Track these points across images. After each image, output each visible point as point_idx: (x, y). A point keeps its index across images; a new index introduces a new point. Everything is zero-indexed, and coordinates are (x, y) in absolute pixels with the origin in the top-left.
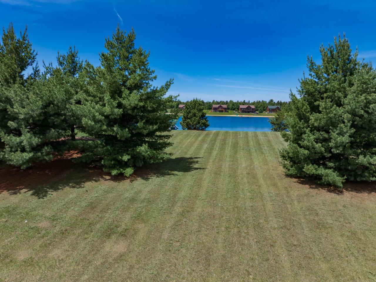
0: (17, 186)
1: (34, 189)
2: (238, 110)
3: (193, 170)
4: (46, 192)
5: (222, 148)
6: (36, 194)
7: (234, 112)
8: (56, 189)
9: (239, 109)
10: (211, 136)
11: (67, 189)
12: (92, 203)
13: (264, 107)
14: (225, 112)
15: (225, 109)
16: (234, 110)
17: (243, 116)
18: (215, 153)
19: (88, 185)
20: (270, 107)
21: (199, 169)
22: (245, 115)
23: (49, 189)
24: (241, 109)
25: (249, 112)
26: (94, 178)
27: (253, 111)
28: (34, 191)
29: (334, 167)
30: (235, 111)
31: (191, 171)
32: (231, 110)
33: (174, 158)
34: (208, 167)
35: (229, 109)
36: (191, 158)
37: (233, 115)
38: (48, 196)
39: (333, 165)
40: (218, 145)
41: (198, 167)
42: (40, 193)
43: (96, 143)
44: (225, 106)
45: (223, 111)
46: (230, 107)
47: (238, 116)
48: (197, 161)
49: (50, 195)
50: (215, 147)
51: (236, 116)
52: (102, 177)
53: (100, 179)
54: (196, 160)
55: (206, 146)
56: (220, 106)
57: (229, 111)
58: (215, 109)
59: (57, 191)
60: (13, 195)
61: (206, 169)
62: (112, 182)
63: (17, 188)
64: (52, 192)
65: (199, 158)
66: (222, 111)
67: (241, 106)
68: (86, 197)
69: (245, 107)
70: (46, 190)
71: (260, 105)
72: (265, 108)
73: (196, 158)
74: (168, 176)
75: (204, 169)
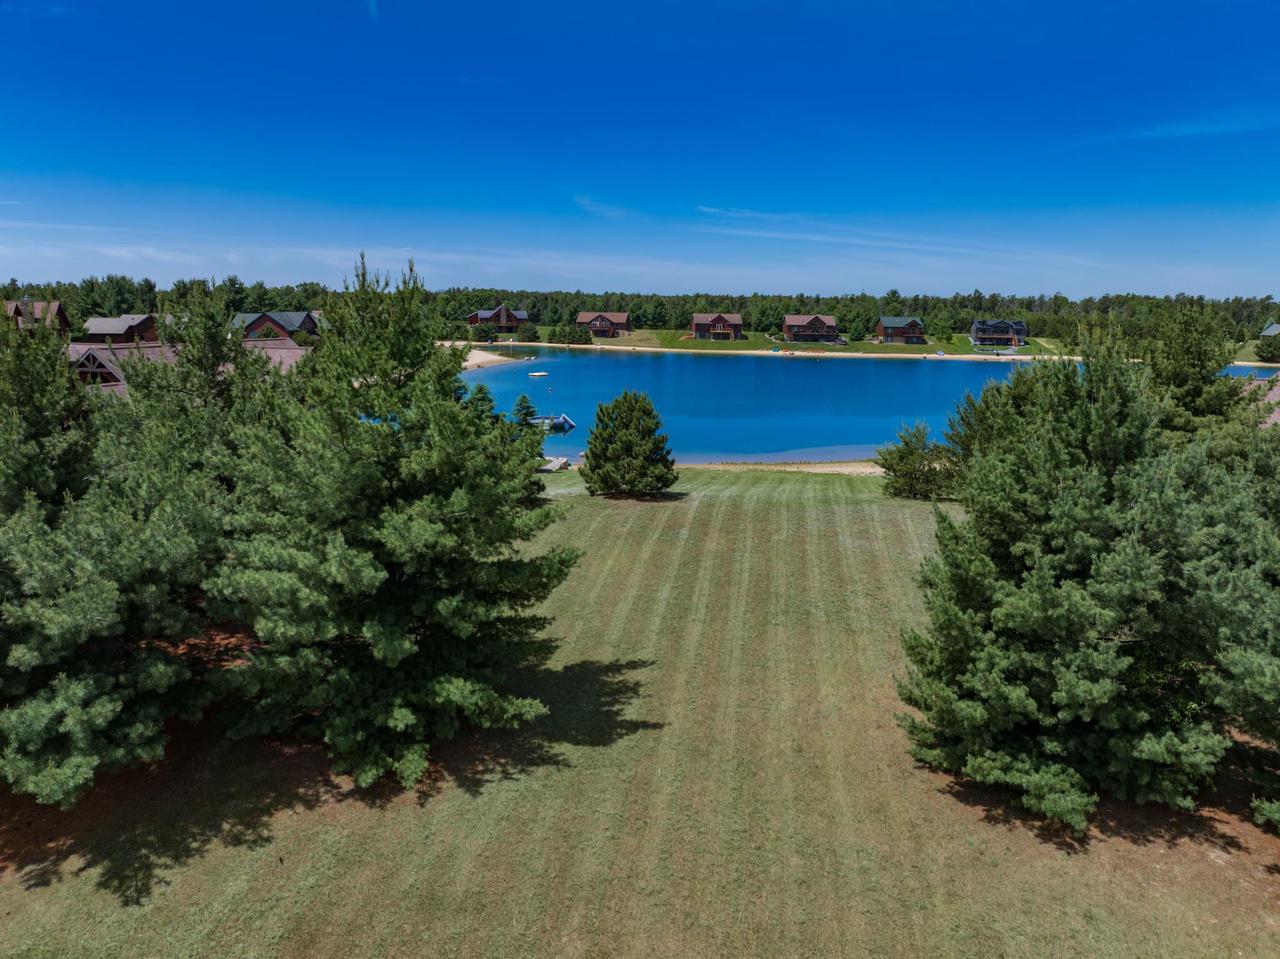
0: (51, 840)
1: (107, 855)
2: (781, 330)
3: (621, 736)
4: (148, 867)
5: (718, 608)
6: (116, 883)
7: (766, 340)
8: (181, 854)
9: (785, 328)
10: (684, 533)
11: (216, 849)
12: (299, 920)
13: (868, 321)
14: (736, 337)
15: (736, 327)
16: (766, 329)
17: (798, 353)
18: (694, 631)
19: (284, 822)
20: (888, 321)
21: (640, 732)
22: (806, 350)
23: (159, 855)
24: (790, 327)
25: (815, 339)
26: (301, 790)
27: (830, 335)
28: (106, 863)
29: (1065, 754)
30: (771, 335)
31: (614, 741)
32: (756, 330)
33: (559, 667)
34: (671, 717)
35: (749, 325)
36: (616, 667)
37: (762, 348)
38: (157, 890)
39: (1059, 750)
40: (706, 584)
41: (640, 719)
42: (127, 873)
43: (302, 664)
44: (735, 318)
45: (728, 334)
46: (754, 319)
47: (781, 353)
48: (638, 684)
49: (163, 888)
50: (695, 600)
51: (771, 353)
52: (328, 783)
53: (322, 790)
54: (632, 676)
55: (665, 593)
56: (719, 319)
57: (751, 334)
58: (703, 330)
59: (185, 864)
60: (38, 890)
61: (666, 729)
62: (360, 804)
63: (49, 853)
64: (167, 867)
65: (642, 664)
66: (726, 337)
67: (791, 319)
68: (281, 888)
69: (803, 320)
70: (147, 857)
71: (854, 313)
72: (871, 324)
73: (633, 665)
74: (541, 771)
75: (657, 726)
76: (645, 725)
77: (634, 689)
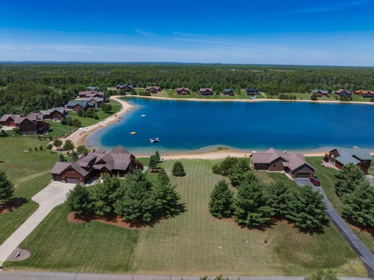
5: (192, 196)
7: (195, 95)
14: (188, 94)
15: (187, 91)
19: (160, 221)
20: (225, 90)
22: (205, 98)
24: (201, 92)
25: (207, 95)
26: (161, 218)
27: (211, 94)
31: (184, 212)
37: (194, 98)
42: (151, 226)
47: (199, 100)
49: (154, 226)
50: (189, 195)
55: (186, 193)
56: (183, 90)
57: (191, 92)
58: (179, 93)
66: (185, 94)
68: (163, 226)
69: (204, 90)
73: (184, 204)
74: (179, 215)
75: (188, 211)
76: (187, 210)
77: (185, 207)
